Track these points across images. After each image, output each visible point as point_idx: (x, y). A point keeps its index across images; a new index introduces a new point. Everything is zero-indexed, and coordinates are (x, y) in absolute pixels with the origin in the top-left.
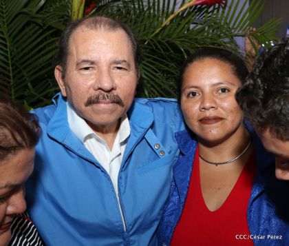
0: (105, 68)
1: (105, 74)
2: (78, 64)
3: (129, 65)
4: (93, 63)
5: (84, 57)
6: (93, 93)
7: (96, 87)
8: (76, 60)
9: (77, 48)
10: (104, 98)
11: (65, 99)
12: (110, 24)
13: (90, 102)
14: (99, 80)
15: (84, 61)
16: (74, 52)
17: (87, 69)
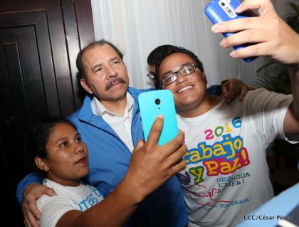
2: (92, 70)
4: (100, 65)
9: (88, 62)
15: (96, 67)
16: (88, 65)
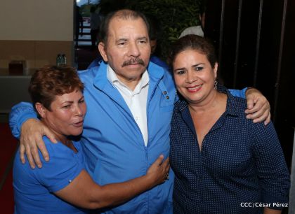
0: (133, 43)
1: (134, 46)
3: (147, 40)
5: (121, 37)
6: (127, 59)
7: (129, 55)
8: (115, 39)
10: (134, 61)
11: (106, 63)
12: (134, 15)
13: (125, 65)
14: (131, 50)
17: (123, 44)
